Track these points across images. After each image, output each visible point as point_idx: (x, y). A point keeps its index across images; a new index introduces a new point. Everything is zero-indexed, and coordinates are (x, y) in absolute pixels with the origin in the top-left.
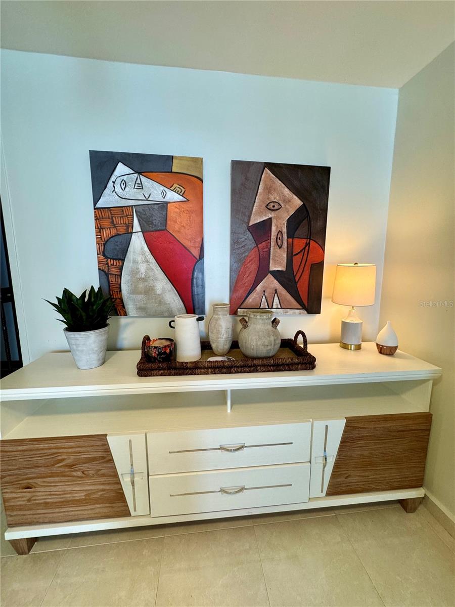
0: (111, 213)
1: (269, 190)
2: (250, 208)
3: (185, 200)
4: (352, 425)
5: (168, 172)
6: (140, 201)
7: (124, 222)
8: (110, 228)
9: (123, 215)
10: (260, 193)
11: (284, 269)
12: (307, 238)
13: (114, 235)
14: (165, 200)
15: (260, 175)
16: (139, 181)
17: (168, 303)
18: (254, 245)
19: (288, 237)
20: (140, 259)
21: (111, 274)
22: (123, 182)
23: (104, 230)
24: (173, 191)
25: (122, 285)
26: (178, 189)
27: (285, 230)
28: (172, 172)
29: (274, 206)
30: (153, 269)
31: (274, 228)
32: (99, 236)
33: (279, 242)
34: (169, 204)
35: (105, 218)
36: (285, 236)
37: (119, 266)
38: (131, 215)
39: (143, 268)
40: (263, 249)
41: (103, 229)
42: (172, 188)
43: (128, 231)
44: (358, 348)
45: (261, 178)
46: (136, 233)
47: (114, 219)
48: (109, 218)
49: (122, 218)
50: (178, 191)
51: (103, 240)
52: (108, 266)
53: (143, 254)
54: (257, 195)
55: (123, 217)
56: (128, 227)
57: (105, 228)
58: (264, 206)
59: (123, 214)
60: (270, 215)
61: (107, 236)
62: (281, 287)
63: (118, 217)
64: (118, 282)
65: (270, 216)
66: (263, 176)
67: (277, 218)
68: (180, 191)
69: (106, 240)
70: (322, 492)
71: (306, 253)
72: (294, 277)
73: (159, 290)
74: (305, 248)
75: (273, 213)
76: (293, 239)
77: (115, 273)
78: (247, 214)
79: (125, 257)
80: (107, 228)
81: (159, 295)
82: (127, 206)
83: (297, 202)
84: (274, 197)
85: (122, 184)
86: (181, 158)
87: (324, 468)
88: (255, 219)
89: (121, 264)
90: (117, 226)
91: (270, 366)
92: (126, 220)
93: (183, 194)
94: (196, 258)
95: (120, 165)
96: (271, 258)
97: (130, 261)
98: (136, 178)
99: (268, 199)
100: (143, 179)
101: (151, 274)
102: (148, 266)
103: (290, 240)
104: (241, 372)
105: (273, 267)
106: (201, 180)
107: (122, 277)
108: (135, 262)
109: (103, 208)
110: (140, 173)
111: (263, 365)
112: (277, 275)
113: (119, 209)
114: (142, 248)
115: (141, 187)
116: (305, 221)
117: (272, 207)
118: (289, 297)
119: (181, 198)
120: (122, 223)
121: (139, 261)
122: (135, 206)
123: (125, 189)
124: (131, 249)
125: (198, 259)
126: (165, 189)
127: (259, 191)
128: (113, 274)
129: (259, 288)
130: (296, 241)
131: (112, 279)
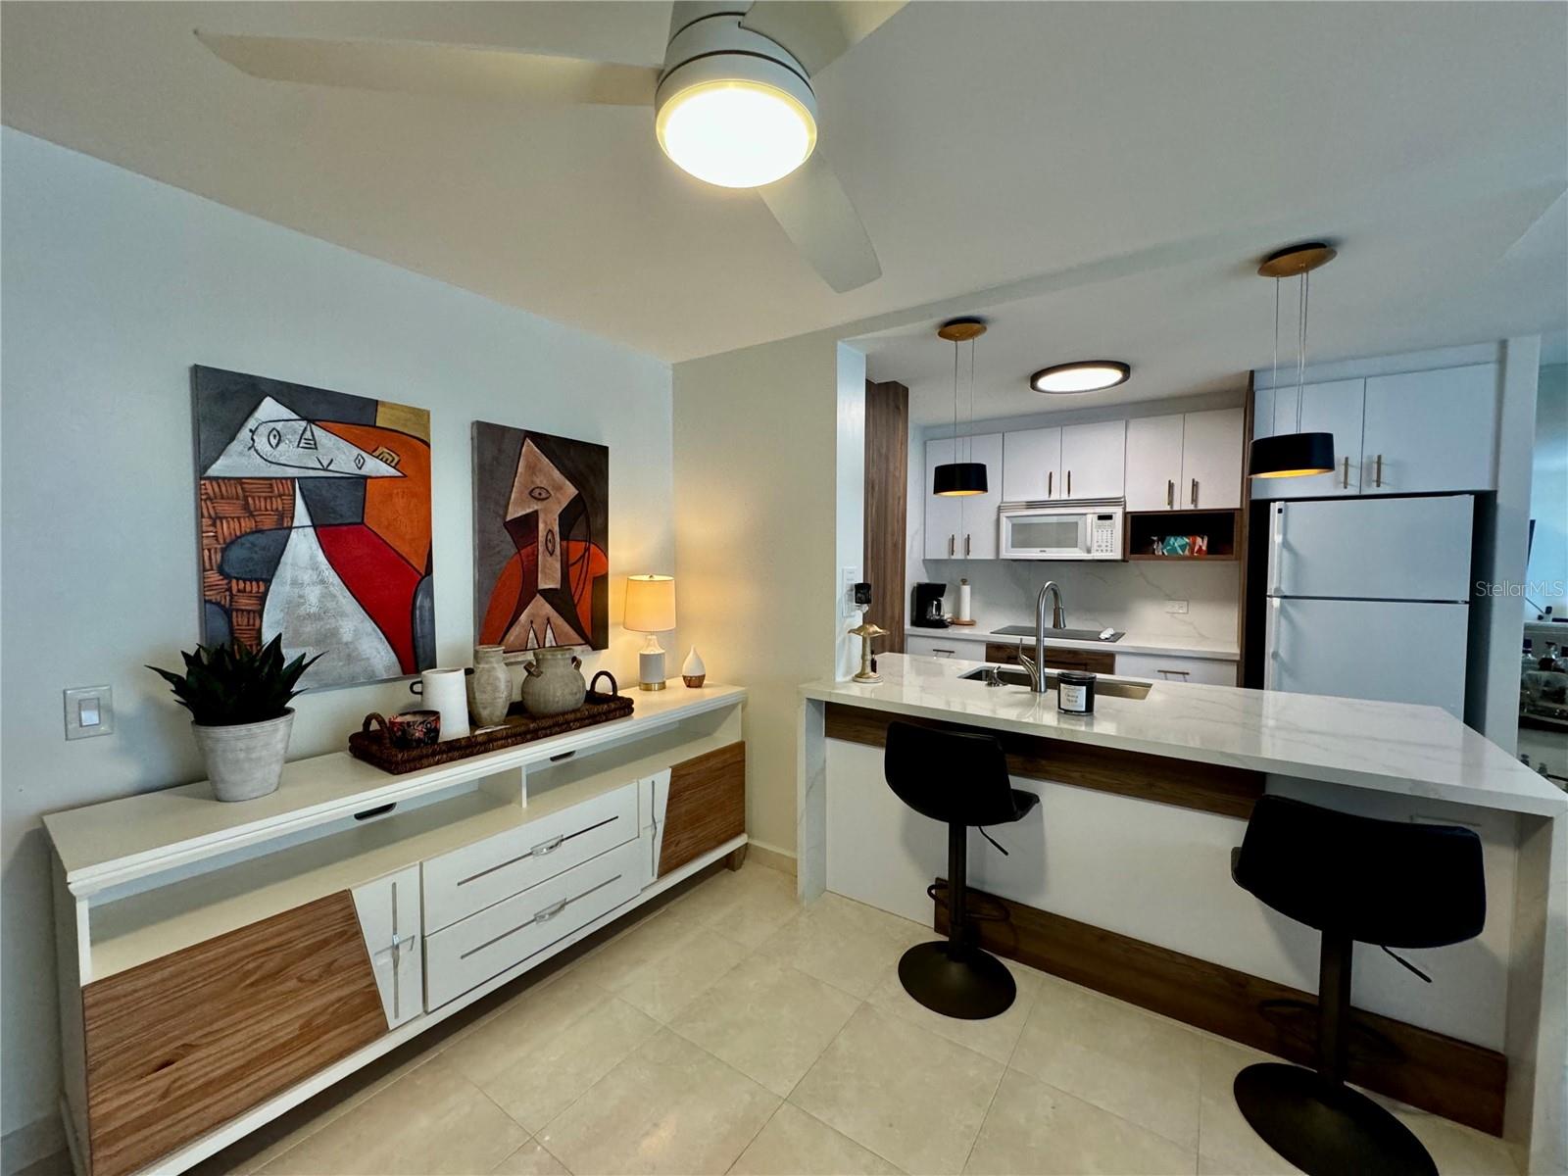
0: (242, 488)
1: (532, 469)
2: (507, 495)
3: (400, 474)
4: (678, 774)
5: (369, 426)
6: (311, 471)
7: (274, 507)
8: (239, 518)
9: (270, 494)
10: (521, 473)
11: (558, 586)
12: (586, 541)
13: (248, 530)
14: (363, 472)
15: (519, 447)
16: (308, 435)
17: (364, 657)
18: (514, 550)
19: (561, 539)
20: (307, 577)
21: (237, 610)
22: (275, 432)
23: (224, 522)
24: (377, 457)
25: (264, 630)
26: (387, 456)
27: (556, 529)
28: (375, 426)
29: (540, 494)
30: (335, 596)
31: (541, 526)
32: (212, 534)
33: (550, 545)
34: (368, 480)
35: (228, 498)
36: (558, 539)
37: (258, 592)
38: (289, 495)
39: (313, 595)
40: (528, 556)
41: (221, 519)
42: (377, 453)
43: (283, 524)
44: (663, 686)
45: (520, 454)
46: (300, 530)
47: (250, 499)
48: (238, 498)
49: (268, 501)
50: (387, 460)
51: (221, 541)
52: (232, 596)
53: (315, 567)
54: (515, 476)
55: (271, 498)
56: (281, 517)
57: (226, 518)
58: (527, 492)
59: (272, 492)
60: (535, 506)
61: (231, 534)
62: (556, 614)
63: (259, 497)
64: (254, 625)
65: (536, 508)
66: (524, 450)
67: (545, 510)
68: (391, 459)
69: (228, 541)
70: (653, 875)
71: (586, 561)
72: (572, 597)
73: (346, 635)
74: (583, 556)
75: (539, 503)
76: (568, 543)
77: (247, 608)
78: (503, 503)
79: (273, 575)
80: (233, 518)
81: (346, 644)
82: (281, 479)
83: (571, 491)
84: (540, 481)
85: (271, 437)
86: (393, 406)
87: (653, 840)
88: (515, 512)
89: (262, 589)
90: (256, 513)
91: (585, 719)
92: (278, 504)
93: (396, 464)
94: (418, 572)
95: (268, 402)
96: (540, 569)
97: (285, 583)
98: (302, 429)
99: (533, 482)
100: (318, 432)
101: (331, 605)
102: (326, 591)
103: (565, 543)
104: (551, 735)
105: (542, 585)
106: (429, 446)
107: (265, 615)
108: (295, 583)
109: (224, 478)
110: (311, 421)
111: (576, 720)
112: (548, 595)
113: (261, 482)
114: (312, 557)
115: (313, 446)
116: (582, 518)
117: (537, 494)
118: (567, 628)
119: (392, 472)
120: (269, 507)
121: (306, 583)
122: (299, 478)
123: (277, 445)
124: (287, 558)
125: (424, 574)
126: (363, 453)
127: (519, 470)
128: (243, 611)
129: (523, 617)
130: (572, 544)
131: (240, 621)
